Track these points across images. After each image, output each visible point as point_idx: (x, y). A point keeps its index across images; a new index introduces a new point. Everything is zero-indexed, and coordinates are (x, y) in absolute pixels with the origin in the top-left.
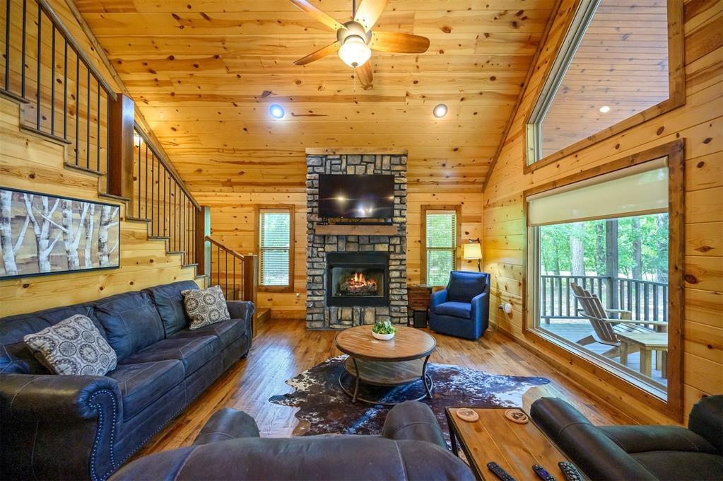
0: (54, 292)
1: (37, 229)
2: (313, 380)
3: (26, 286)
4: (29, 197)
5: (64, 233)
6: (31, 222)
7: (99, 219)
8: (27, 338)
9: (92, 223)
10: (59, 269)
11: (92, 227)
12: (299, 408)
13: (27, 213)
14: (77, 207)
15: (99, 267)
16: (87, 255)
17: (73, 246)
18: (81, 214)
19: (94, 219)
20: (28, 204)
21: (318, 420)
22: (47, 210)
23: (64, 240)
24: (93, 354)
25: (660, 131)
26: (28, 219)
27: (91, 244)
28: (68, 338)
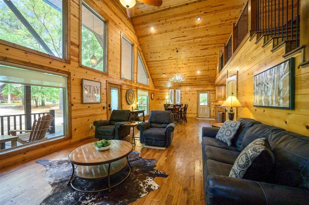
0: (270, 116)
1: (262, 87)
2: (141, 185)
4: (261, 75)
10: (266, 105)
11: (276, 81)
12: (154, 169)
13: (260, 81)
15: (278, 106)
16: (274, 98)
17: (270, 94)
19: (276, 76)
20: (261, 78)
21: (148, 163)
23: (267, 91)
25: (65, 67)
27: (275, 92)
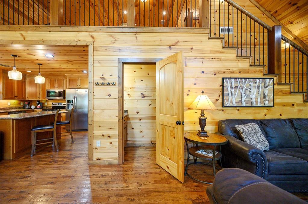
0: (247, 113)
1: (241, 90)
3: (238, 110)
4: (239, 80)
5: (250, 91)
6: (240, 88)
7: (263, 85)
8: (236, 126)
9: (260, 87)
10: (248, 105)
11: (260, 89)
13: (238, 85)
14: (254, 81)
15: (264, 105)
16: (259, 100)
17: (253, 97)
18: (256, 84)
19: (261, 85)
20: (239, 82)
22: (244, 83)
23: (250, 94)
24: (258, 140)
26: (238, 87)
27: (260, 96)
28: (249, 130)
